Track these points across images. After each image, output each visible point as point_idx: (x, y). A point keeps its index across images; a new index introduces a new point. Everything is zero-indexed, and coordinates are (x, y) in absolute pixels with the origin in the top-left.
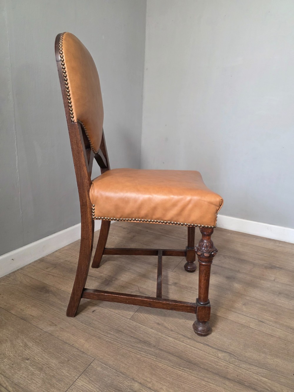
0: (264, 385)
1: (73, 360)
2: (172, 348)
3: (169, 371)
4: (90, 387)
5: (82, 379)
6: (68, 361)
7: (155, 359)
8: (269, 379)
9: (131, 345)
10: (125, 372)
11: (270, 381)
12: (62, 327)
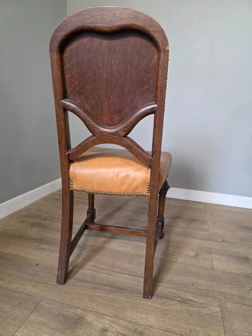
0: (173, 294)
1: (23, 303)
2: (105, 281)
3: (105, 297)
4: (41, 319)
5: (33, 315)
6: (20, 304)
7: (92, 291)
8: (176, 290)
9: (72, 284)
10: (70, 304)
11: (177, 291)
12: (10, 280)
